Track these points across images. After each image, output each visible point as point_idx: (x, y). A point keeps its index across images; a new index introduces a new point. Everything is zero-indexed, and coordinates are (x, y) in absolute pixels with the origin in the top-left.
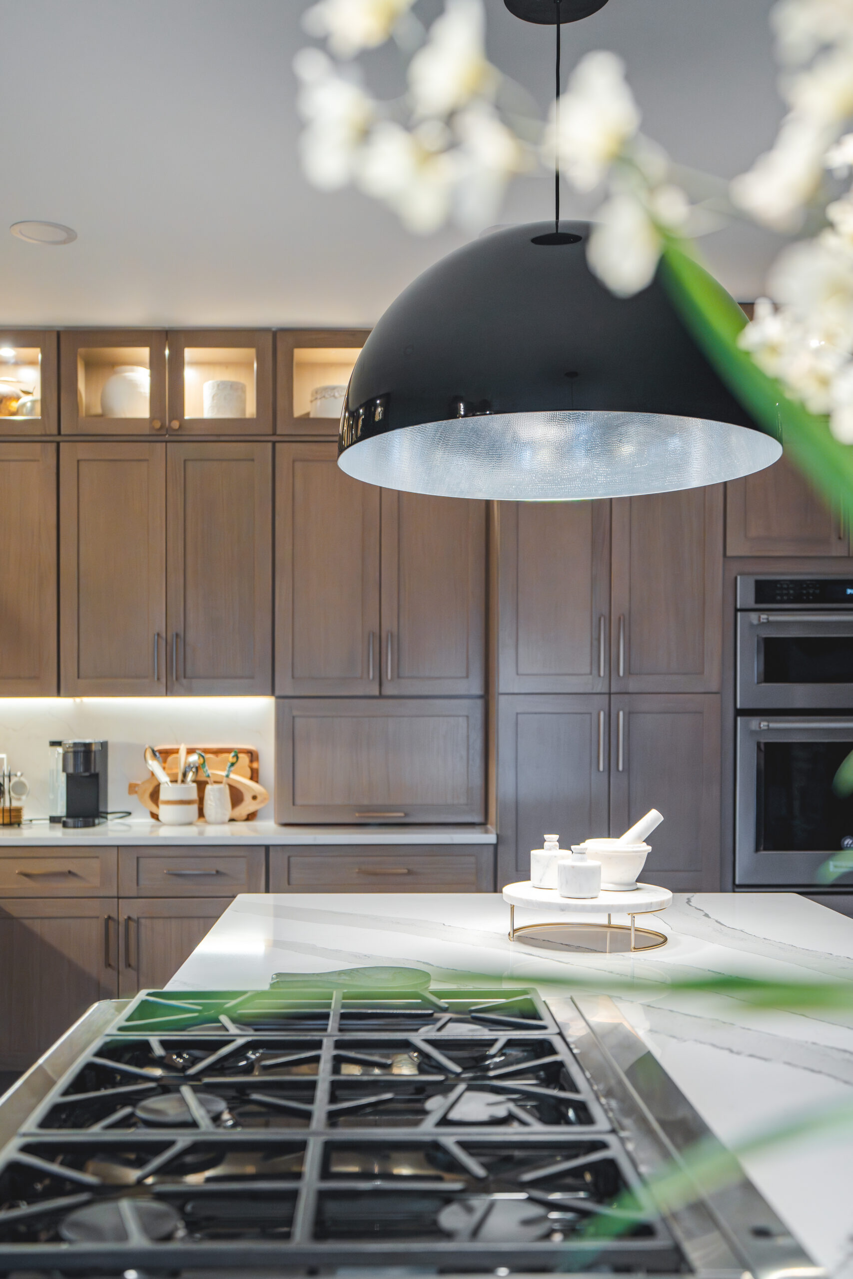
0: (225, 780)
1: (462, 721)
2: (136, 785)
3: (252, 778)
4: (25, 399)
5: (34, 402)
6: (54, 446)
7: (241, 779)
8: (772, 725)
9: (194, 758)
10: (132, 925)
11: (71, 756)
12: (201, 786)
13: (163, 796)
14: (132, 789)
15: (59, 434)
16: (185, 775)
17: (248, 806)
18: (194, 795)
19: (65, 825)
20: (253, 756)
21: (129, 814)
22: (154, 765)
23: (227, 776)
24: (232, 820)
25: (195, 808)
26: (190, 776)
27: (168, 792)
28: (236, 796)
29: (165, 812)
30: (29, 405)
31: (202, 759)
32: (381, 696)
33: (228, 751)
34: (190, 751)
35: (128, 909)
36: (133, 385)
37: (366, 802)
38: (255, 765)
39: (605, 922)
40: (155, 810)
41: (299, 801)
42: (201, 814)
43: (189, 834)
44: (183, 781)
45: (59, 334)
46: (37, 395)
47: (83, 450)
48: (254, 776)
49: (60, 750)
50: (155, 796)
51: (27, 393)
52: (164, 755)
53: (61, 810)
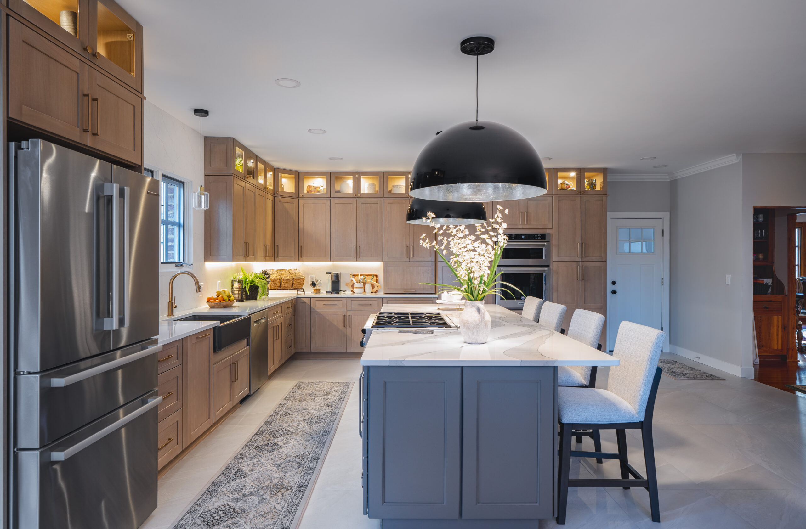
0: (370, 282)
1: (430, 268)
2: (348, 284)
3: (376, 282)
4: (321, 188)
5: (324, 189)
6: (329, 200)
7: (374, 282)
8: (504, 269)
9: (362, 277)
10: (350, 317)
11: (333, 276)
12: (364, 284)
13: (355, 286)
14: (347, 284)
15: (331, 197)
16: (360, 281)
17: (376, 289)
18: (363, 286)
19: (331, 293)
20: (377, 276)
21: (346, 291)
22: (353, 279)
23: (371, 281)
24: (372, 292)
25: (363, 289)
26: (361, 282)
27: (356, 285)
28: (373, 287)
29: (355, 290)
30: (322, 189)
31: (364, 277)
32: (409, 262)
33: (371, 275)
34: (361, 275)
35: (349, 313)
36: (348, 185)
37: (406, 288)
38: (377, 279)
39: (456, 307)
40: (353, 290)
41: (389, 288)
42: (364, 291)
43: (362, 295)
44: (360, 283)
45: (330, 173)
46: (325, 187)
47: (337, 201)
48: (377, 281)
49: (330, 275)
50: (353, 286)
51: (322, 186)
52: (355, 276)
53: (330, 289)
